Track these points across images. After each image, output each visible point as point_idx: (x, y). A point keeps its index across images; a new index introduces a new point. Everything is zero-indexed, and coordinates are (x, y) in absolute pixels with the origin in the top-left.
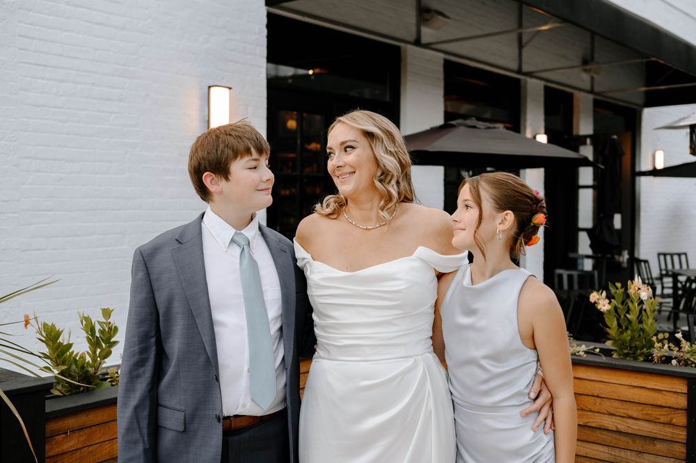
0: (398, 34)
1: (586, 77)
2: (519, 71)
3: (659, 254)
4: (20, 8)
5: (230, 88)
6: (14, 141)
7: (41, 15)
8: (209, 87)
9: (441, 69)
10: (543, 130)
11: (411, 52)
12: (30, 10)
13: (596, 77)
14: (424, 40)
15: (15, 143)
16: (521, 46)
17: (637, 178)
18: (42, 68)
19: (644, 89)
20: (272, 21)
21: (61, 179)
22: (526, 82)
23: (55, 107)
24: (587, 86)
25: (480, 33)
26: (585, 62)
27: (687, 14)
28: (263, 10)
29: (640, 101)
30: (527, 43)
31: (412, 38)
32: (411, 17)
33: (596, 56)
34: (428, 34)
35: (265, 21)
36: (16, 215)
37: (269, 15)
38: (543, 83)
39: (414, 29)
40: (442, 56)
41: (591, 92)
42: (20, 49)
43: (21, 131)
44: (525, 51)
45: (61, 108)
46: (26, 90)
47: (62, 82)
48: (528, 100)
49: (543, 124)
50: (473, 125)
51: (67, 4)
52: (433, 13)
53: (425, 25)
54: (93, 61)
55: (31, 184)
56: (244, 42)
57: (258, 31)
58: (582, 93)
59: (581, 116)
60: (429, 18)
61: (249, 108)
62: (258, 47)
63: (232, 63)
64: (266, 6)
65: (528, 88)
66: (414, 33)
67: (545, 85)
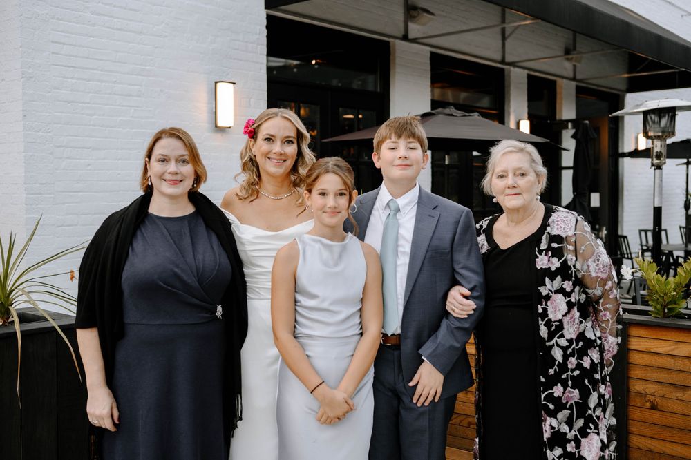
0: (388, 31)
1: (568, 66)
2: (503, 62)
3: (640, 231)
4: (52, 18)
5: (234, 83)
6: (49, 132)
7: (71, 24)
8: (216, 83)
9: (429, 62)
10: (526, 116)
11: (399, 46)
12: (60, 20)
13: (577, 64)
14: (411, 35)
15: (50, 134)
16: (504, 38)
17: (620, 159)
18: (72, 69)
19: (626, 75)
20: (272, 22)
21: (89, 165)
22: (510, 72)
23: (83, 103)
24: (571, 75)
25: (465, 28)
26: (567, 52)
27: (670, 3)
28: (263, 13)
29: (623, 87)
30: (509, 35)
31: (400, 33)
32: (399, 15)
33: (578, 45)
34: (415, 29)
35: (264, 23)
36: (52, 196)
37: (269, 17)
38: (526, 71)
39: (402, 25)
40: (429, 49)
41: (574, 79)
42: (53, 53)
43: (55, 123)
44: (508, 43)
45: (89, 103)
46: (58, 89)
47: (89, 81)
48: (512, 88)
49: (526, 110)
50: (450, 113)
51: (92, 13)
52: (419, 10)
53: (412, 22)
54: (115, 62)
55: (64, 169)
56: (246, 42)
57: (258, 32)
58: (564, 81)
59: (564, 102)
60: (416, 15)
61: (252, 100)
62: (259, 46)
63: (236, 61)
64: (266, 8)
65: (512, 77)
66: (402, 29)
67: (528, 74)
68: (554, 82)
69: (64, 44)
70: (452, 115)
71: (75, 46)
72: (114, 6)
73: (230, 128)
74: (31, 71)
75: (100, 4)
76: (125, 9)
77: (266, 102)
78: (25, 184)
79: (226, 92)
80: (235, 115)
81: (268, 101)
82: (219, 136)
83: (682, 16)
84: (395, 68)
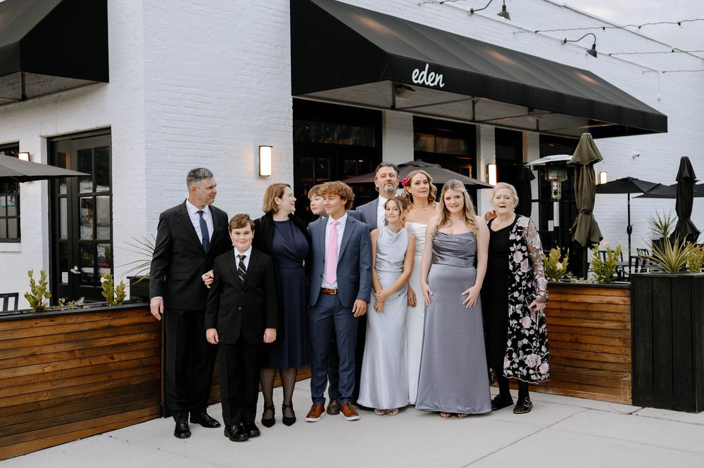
0: (379, 103)
1: (533, 121)
4: (162, 112)
5: (271, 147)
7: (173, 115)
8: (260, 146)
9: (412, 124)
10: (494, 161)
11: (389, 114)
13: (539, 119)
14: (398, 106)
15: (160, 183)
18: (173, 142)
19: (588, 127)
20: (296, 104)
22: (480, 127)
24: (535, 128)
27: (630, 63)
28: (290, 98)
31: (389, 105)
32: (388, 91)
34: (401, 101)
35: (291, 104)
37: (295, 101)
38: (494, 127)
39: (391, 98)
40: (412, 114)
41: (537, 130)
42: (162, 133)
43: (163, 176)
46: (165, 155)
47: (182, 149)
48: (481, 140)
49: (495, 156)
51: (185, 107)
52: (405, 88)
53: (398, 96)
54: (198, 136)
56: (280, 118)
57: (287, 111)
58: (529, 132)
59: (528, 148)
60: (401, 91)
61: (283, 157)
62: (288, 121)
63: (273, 131)
64: (292, 95)
65: (482, 132)
66: (391, 102)
67: (496, 128)
68: (522, 133)
69: (168, 127)
70: (418, 166)
71: (175, 128)
72: (198, 102)
73: (269, 176)
74: (150, 145)
75: (190, 101)
76: (204, 103)
77: (292, 158)
79: (266, 153)
80: (272, 167)
81: (294, 157)
82: (261, 181)
83: (643, 72)
84: (385, 130)
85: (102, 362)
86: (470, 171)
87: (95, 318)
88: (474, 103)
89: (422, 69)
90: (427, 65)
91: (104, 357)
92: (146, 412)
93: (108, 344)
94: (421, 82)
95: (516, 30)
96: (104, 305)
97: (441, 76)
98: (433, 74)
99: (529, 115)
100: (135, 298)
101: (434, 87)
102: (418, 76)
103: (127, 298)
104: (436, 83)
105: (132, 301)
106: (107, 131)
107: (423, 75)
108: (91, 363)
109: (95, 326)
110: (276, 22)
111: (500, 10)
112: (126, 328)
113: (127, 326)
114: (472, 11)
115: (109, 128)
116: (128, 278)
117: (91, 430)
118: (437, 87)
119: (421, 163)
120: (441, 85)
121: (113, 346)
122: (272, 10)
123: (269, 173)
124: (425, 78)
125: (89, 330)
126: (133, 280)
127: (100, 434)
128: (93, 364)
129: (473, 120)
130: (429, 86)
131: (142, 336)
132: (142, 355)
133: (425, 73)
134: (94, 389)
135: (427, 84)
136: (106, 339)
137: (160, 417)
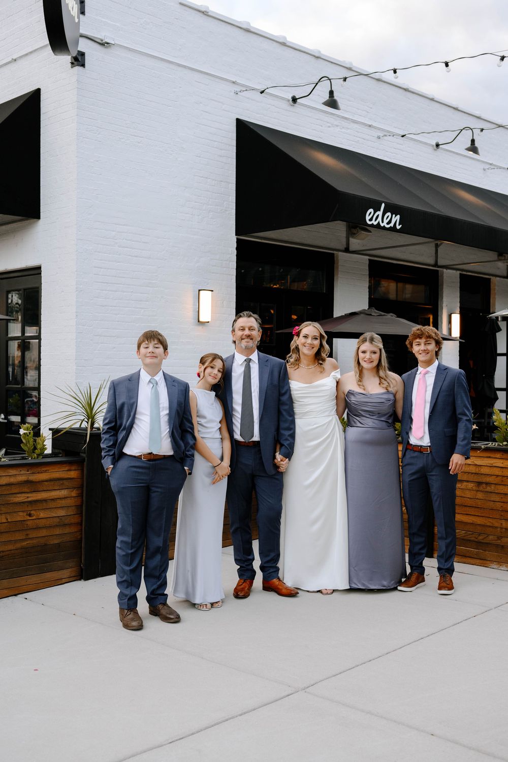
0: (332, 245)
1: (502, 265)
4: (95, 252)
5: (212, 291)
7: (106, 254)
8: (199, 290)
9: (367, 268)
10: (458, 310)
11: (342, 257)
14: (352, 248)
15: (91, 327)
18: (106, 284)
20: (240, 245)
21: (114, 348)
22: (443, 273)
23: (112, 306)
24: (505, 274)
28: (233, 239)
31: (343, 247)
32: (343, 232)
34: (355, 243)
35: (235, 245)
37: (238, 241)
38: (459, 272)
39: (344, 240)
40: (368, 257)
41: (507, 277)
42: (95, 274)
43: (94, 320)
45: (115, 307)
46: (97, 297)
47: (116, 291)
48: (444, 287)
49: (458, 305)
50: (370, 313)
51: (119, 246)
52: (358, 228)
53: (353, 237)
54: (133, 278)
55: (99, 351)
56: (222, 260)
57: (230, 253)
58: (498, 279)
59: (496, 296)
60: (355, 232)
61: (225, 302)
62: (231, 263)
63: (214, 274)
64: (236, 235)
65: (445, 277)
66: (345, 243)
67: (460, 274)
68: (490, 279)
69: (101, 268)
70: (371, 315)
71: (108, 269)
72: (133, 241)
73: (208, 322)
74: (81, 286)
75: (124, 241)
76: (140, 242)
77: (235, 303)
78: (76, 360)
79: (206, 296)
80: (212, 313)
81: (236, 302)
82: (200, 328)
84: (338, 274)
85: (19, 519)
86: (431, 320)
87: (12, 472)
88: (437, 246)
89: (377, 209)
90: (383, 205)
91: (21, 514)
92: (66, 573)
93: (26, 500)
94: (375, 223)
95: (487, 166)
96: (23, 458)
97: (398, 217)
98: (389, 214)
99: (499, 260)
100: (57, 451)
101: (390, 229)
102: (372, 217)
103: (49, 451)
104: (392, 225)
105: (53, 454)
106: (36, 271)
107: (378, 216)
108: (7, 519)
109: (12, 480)
110: (221, 156)
111: (469, 145)
112: (46, 483)
113: (47, 481)
114: (438, 145)
115: (39, 268)
116: (50, 429)
117: (6, 591)
118: (393, 229)
119: (375, 312)
120: (398, 227)
121: (30, 502)
122: (216, 143)
123: (209, 320)
124: (380, 219)
125: (7, 485)
126: (55, 431)
127: (15, 595)
128: (9, 520)
129: (436, 265)
130: (384, 228)
131: (64, 493)
132: (62, 513)
133: (380, 213)
134: (11, 547)
135: (382, 225)
136: (23, 495)
137: (80, 580)
